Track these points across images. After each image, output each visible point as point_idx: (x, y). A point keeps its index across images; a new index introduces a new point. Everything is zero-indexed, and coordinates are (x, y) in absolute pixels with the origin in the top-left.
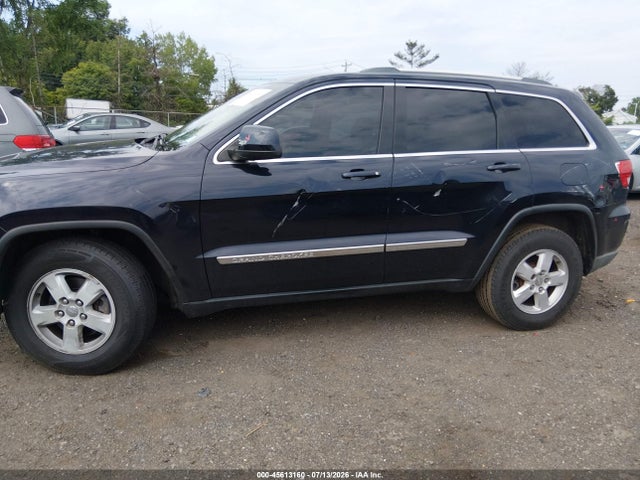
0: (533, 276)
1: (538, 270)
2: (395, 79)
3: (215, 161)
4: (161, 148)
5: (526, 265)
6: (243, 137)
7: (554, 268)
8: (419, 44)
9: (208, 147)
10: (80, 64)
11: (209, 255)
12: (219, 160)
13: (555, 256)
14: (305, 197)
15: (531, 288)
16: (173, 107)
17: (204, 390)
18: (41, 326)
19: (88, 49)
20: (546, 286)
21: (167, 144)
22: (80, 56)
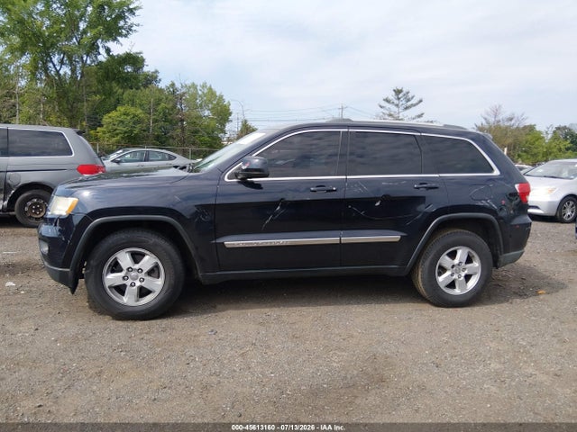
0: (453, 266)
1: (456, 261)
2: (348, 127)
3: (226, 179)
4: (190, 171)
5: (447, 258)
6: (244, 164)
7: (469, 260)
8: (405, 91)
9: (222, 170)
10: (118, 109)
11: (219, 241)
12: (228, 178)
13: (469, 252)
14: (285, 204)
15: (452, 275)
16: (194, 144)
17: (212, 331)
18: (110, 287)
19: (124, 96)
20: (463, 274)
21: (195, 169)
22: (119, 102)
